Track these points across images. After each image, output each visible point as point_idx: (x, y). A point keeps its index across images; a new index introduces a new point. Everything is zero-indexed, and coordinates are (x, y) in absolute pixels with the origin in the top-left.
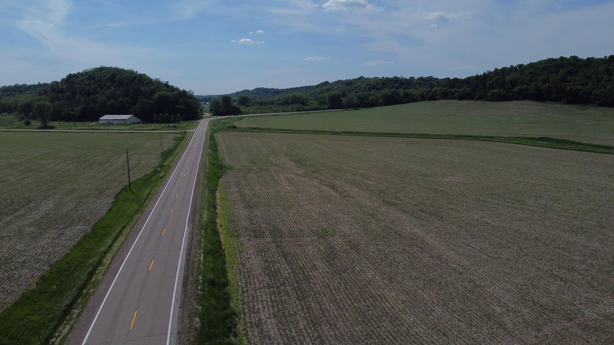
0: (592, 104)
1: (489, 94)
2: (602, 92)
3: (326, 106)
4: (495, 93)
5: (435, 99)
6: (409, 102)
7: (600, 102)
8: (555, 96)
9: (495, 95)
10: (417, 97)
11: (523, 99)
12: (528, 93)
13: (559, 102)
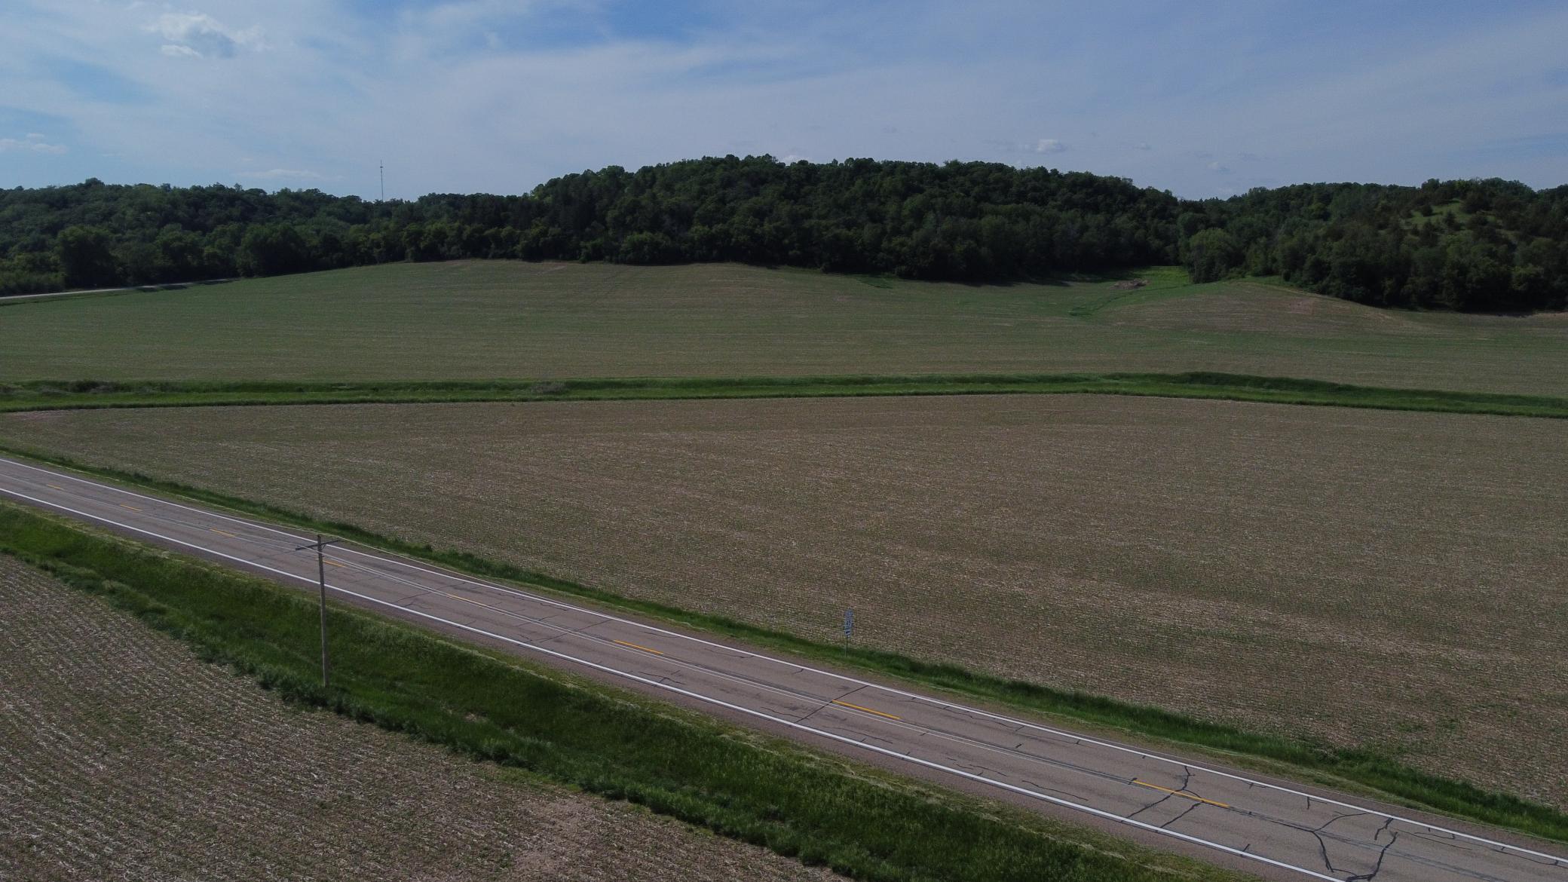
0: (887, 274)
1: (625, 245)
2: (902, 244)
3: (58, 277)
4: (643, 243)
5: (441, 258)
6: (343, 264)
7: (904, 268)
8: (798, 252)
9: (646, 248)
10: (371, 248)
12: (732, 244)
13: (810, 268)
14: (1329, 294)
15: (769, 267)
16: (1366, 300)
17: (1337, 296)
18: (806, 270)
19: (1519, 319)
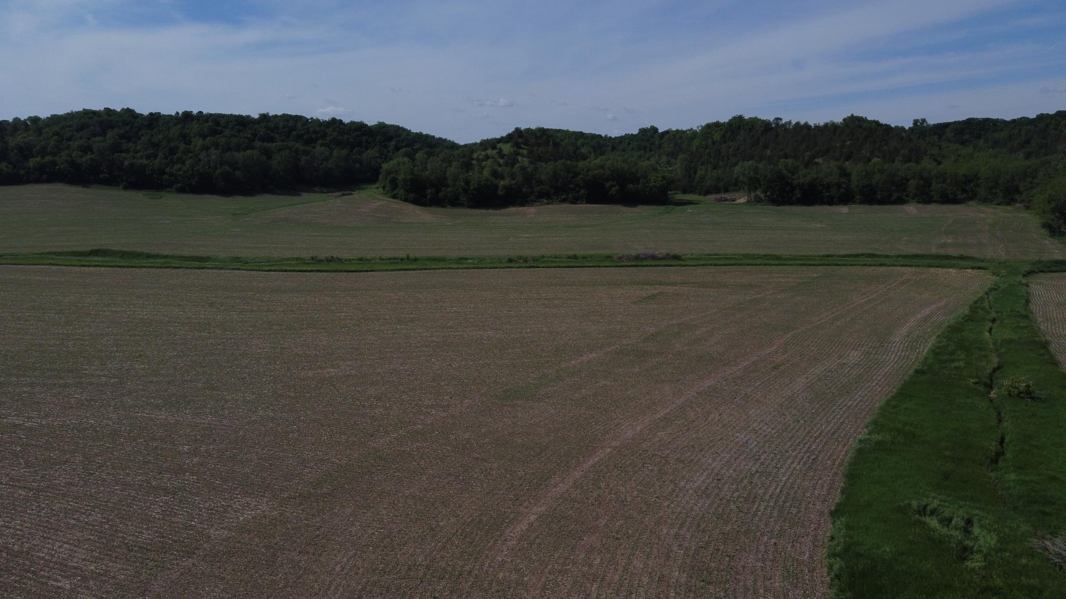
0: (169, 189)
2: (180, 170)
8: (107, 176)
11: (49, 181)
12: (56, 170)
13: (115, 186)
14: (397, 198)
15: (84, 186)
16: (417, 202)
17: (401, 200)
18: (112, 187)
19: (498, 212)
